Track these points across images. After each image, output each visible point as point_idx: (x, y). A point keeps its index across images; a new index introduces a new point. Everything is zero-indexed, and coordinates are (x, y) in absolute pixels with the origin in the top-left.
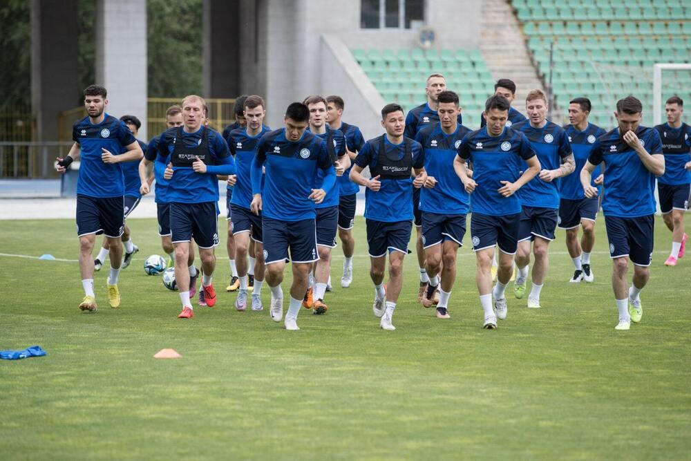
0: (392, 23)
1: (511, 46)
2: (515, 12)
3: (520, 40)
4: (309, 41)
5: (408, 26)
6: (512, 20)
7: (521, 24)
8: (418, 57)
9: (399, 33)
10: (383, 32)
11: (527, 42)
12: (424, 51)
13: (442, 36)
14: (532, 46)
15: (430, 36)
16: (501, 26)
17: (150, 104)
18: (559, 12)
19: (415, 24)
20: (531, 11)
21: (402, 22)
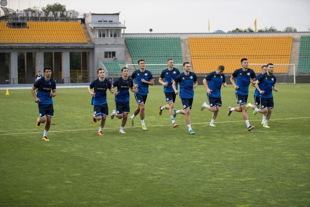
0: (110, 57)
1: (130, 61)
2: (131, 55)
3: (131, 60)
4: (96, 60)
5: (112, 58)
6: (130, 56)
7: (131, 57)
8: (114, 63)
9: (111, 59)
10: (108, 58)
11: (132, 60)
12: (115, 62)
13: (118, 59)
14: (133, 60)
15: (116, 59)
16: (128, 57)
17: (70, 71)
18: (138, 55)
19: (114, 57)
20: (133, 55)
21: (111, 57)
